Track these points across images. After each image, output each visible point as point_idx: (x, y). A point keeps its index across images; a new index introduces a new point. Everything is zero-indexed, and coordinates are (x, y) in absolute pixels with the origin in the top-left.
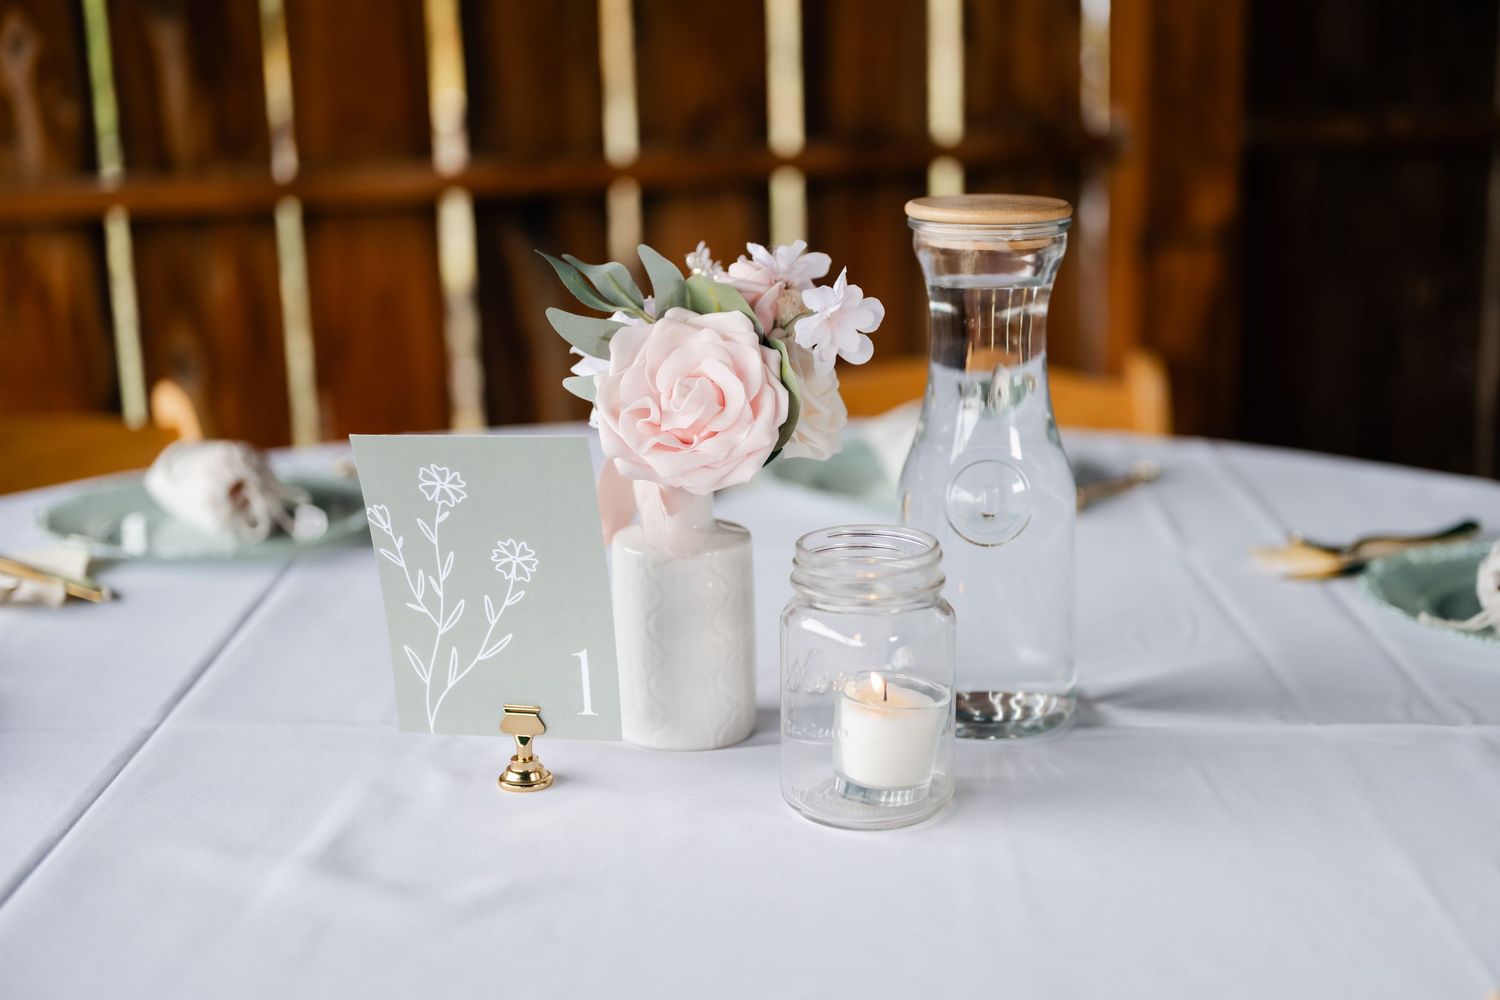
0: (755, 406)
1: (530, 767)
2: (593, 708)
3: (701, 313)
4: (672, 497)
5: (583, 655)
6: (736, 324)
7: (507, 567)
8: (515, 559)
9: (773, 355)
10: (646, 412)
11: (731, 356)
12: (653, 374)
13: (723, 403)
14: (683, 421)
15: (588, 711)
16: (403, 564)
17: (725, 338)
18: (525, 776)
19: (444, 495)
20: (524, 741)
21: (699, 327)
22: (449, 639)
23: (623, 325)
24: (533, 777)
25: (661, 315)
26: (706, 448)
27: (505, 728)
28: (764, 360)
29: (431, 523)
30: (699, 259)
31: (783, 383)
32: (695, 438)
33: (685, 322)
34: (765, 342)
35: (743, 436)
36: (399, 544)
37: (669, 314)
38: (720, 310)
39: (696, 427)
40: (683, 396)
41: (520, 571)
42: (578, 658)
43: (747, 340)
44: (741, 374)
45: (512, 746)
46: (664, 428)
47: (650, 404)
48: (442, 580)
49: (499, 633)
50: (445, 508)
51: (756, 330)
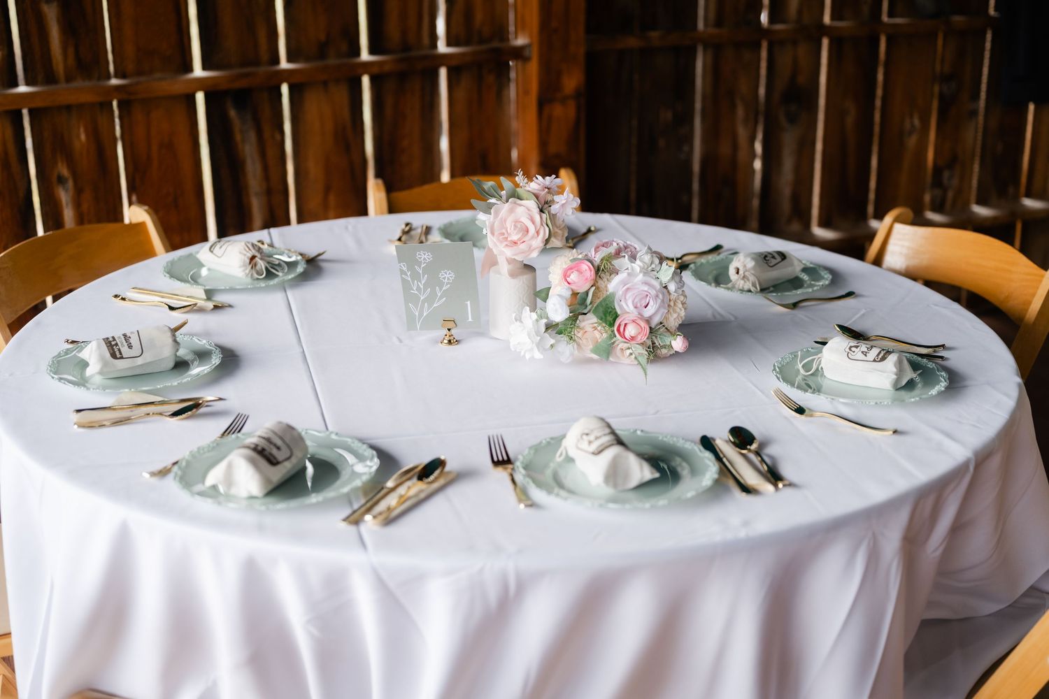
0: (538, 233)
1: (452, 338)
2: (472, 319)
3: (521, 200)
4: (510, 261)
5: (469, 303)
6: (532, 204)
7: (444, 278)
8: (447, 276)
9: (544, 216)
10: (503, 234)
11: (530, 215)
12: (505, 221)
13: (528, 231)
14: (515, 238)
15: (470, 320)
16: (409, 279)
17: (529, 210)
18: (450, 341)
19: (425, 259)
20: (449, 330)
21: (520, 205)
22: (424, 302)
23: (496, 204)
24: (452, 341)
25: (507, 201)
26: (523, 247)
27: (443, 326)
28: (541, 217)
29: (420, 267)
30: (520, 178)
31: (547, 225)
32: (519, 243)
33: (515, 203)
34: (541, 211)
35: (534, 242)
36: (409, 274)
37: (510, 200)
38: (527, 200)
39: (519, 239)
40: (515, 229)
41: (448, 279)
42: (467, 305)
43: (535, 210)
44: (533, 222)
45: (446, 331)
46: (509, 239)
47: (504, 231)
48: (423, 282)
49: (441, 298)
50: (425, 263)
51: (539, 207)
